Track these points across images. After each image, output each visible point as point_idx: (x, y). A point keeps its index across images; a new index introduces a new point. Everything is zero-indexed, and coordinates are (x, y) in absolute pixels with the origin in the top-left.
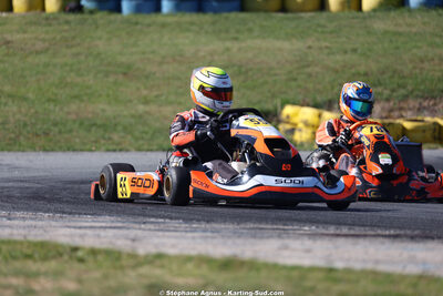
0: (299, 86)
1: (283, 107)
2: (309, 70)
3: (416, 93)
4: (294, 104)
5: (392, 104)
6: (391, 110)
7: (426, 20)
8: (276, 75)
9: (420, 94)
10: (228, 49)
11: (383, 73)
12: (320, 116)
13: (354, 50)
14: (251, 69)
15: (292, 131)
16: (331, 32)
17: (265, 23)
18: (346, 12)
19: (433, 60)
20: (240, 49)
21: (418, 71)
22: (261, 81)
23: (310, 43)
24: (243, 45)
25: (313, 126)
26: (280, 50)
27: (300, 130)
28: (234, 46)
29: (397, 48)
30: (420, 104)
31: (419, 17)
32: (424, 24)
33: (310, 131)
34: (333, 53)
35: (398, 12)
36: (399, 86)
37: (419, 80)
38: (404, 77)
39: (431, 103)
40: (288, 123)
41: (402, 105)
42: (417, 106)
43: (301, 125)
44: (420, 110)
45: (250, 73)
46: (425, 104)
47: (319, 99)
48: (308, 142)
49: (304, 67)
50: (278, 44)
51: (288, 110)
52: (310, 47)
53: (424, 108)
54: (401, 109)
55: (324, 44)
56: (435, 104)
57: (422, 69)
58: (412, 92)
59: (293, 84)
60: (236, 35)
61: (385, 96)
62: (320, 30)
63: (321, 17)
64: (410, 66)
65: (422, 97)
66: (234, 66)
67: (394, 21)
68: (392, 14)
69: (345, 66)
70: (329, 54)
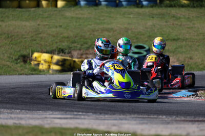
0: (37, 44)
1: (32, 54)
2: (41, 36)
4: (38, 52)
5: (82, 51)
6: (82, 55)
7: (89, 11)
8: (25, 38)
11: (76, 37)
12: (52, 57)
13: (61, 26)
15: (38, 64)
16: (47, 18)
17: (13, 13)
18: (50, 8)
19: (98, 30)
20: (6, 26)
21: (92, 35)
22: (18, 41)
23: (38, 23)
24: (7, 23)
25: (49, 62)
26: (25, 26)
27: (42, 64)
29: (80, 25)
31: (86, 11)
32: (89, 13)
33: (47, 64)
34: (51, 28)
35: (75, 8)
36: (84, 43)
38: (86, 39)
40: (36, 61)
41: (87, 52)
43: (42, 62)
45: (13, 37)
47: (48, 49)
48: (46, 70)
49: (38, 34)
50: (24, 23)
51: (36, 55)
52: (39, 25)
54: (87, 54)
55: (46, 23)
57: (94, 35)
58: (91, 46)
59: (34, 42)
60: (2, 19)
61: (78, 48)
62: (41, 16)
64: (88, 33)
66: (5, 34)
68: (73, 9)
69: (57, 34)
70: (49, 28)
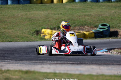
0: (46, 24)
1: (42, 29)
2: (49, 19)
3: (78, 25)
4: (45, 28)
7: (80, 5)
8: (40, 21)
9: (79, 25)
10: (26, 14)
11: (69, 20)
12: (52, 32)
13: (61, 14)
14: (33, 19)
15: (45, 36)
16: (55, 9)
17: (36, 7)
18: (59, 3)
19: (82, 16)
20: (30, 14)
21: (78, 19)
22: (36, 22)
23: (49, 12)
24: (31, 13)
25: (50, 34)
26: (41, 14)
27: (47, 35)
28: (28, 13)
29: (73, 13)
30: (79, 28)
31: (78, 4)
32: (80, 6)
33: (49, 36)
35: (73, 3)
36: (74, 23)
37: (79, 21)
38: (75, 21)
39: (82, 27)
40: (43, 34)
41: (74, 28)
42: (78, 28)
43: (47, 34)
44: (79, 29)
45: (33, 20)
46: (81, 28)
47: (52, 27)
48: (49, 39)
50: (40, 12)
51: (43, 30)
52: (49, 13)
53: (80, 29)
54: (74, 29)
55: (53, 12)
56: (83, 28)
57: (80, 18)
58: (77, 25)
59: (45, 23)
60: (29, 10)
62: (51, 8)
63: (52, 5)
64: (76, 18)
65: (80, 26)
66: (28, 18)
67: (72, 6)
68: (71, 4)
69: (59, 18)
70: (54, 15)
